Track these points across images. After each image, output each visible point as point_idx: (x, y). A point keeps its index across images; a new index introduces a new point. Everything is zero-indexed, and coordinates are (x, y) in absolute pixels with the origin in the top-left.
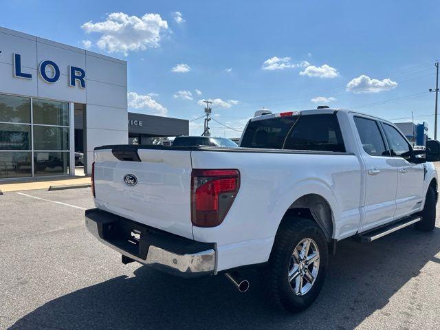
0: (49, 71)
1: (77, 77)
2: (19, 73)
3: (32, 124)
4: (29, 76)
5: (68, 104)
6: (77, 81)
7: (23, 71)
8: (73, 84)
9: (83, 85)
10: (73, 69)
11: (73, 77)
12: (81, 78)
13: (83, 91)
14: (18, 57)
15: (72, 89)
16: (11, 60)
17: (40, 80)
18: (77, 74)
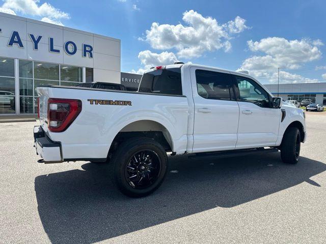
1: (88, 51)
2: (52, 49)
4: (58, 51)
5: (81, 69)
6: (87, 54)
7: (55, 48)
8: (85, 55)
9: (91, 56)
10: (85, 46)
11: (85, 51)
12: (90, 52)
13: (91, 59)
14: (52, 40)
15: (84, 58)
16: (48, 42)
17: (65, 53)
18: (87, 49)
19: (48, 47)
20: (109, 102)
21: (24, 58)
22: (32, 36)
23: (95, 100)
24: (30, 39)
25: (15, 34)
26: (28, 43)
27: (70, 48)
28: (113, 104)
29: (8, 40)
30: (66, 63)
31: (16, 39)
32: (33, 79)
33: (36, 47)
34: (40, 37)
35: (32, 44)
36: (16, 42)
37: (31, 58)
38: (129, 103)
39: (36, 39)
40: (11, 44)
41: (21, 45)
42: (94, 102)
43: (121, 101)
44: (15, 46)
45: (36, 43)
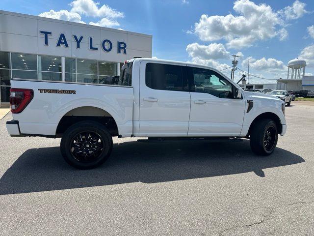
0: (107, 45)
1: (122, 48)
2: (91, 48)
3: (98, 75)
4: (96, 49)
5: (117, 64)
6: (122, 50)
7: (93, 46)
8: (119, 52)
9: (125, 53)
10: (120, 43)
11: (120, 48)
12: (124, 48)
13: (125, 55)
14: (91, 39)
15: (119, 55)
16: (88, 41)
17: (102, 51)
18: (122, 46)
19: (88, 46)
20: (56, 91)
21: (69, 56)
22: (75, 37)
23: (44, 90)
24: (73, 39)
25: (62, 36)
26: (72, 43)
27: (107, 46)
28: (59, 93)
29: (57, 41)
30: (103, 59)
31: (62, 40)
32: (76, 74)
33: (78, 46)
34: (82, 38)
35: (75, 44)
36: (62, 43)
37: (74, 56)
38: (74, 92)
39: (78, 39)
40: (59, 44)
41: (67, 45)
42: (43, 91)
43: (66, 91)
44: (62, 46)
45: (78, 42)
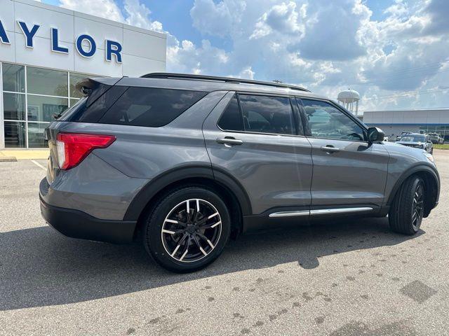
1: (114, 51)
3: (69, 98)
6: (113, 55)
7: (60, 45)
8: (109, 58)
9: (120, 60)
10: (110, 43)
11: (110, 51)
12: (117, 53)
14: (55, 32)
18: (113, 48)
19: (49, 43)
22: (23, 25)
27: (86, 46)
30: (78, 70)
32: (26, 93)
33: (30, 43)
34: (36, 28)
45: (30, 36)
